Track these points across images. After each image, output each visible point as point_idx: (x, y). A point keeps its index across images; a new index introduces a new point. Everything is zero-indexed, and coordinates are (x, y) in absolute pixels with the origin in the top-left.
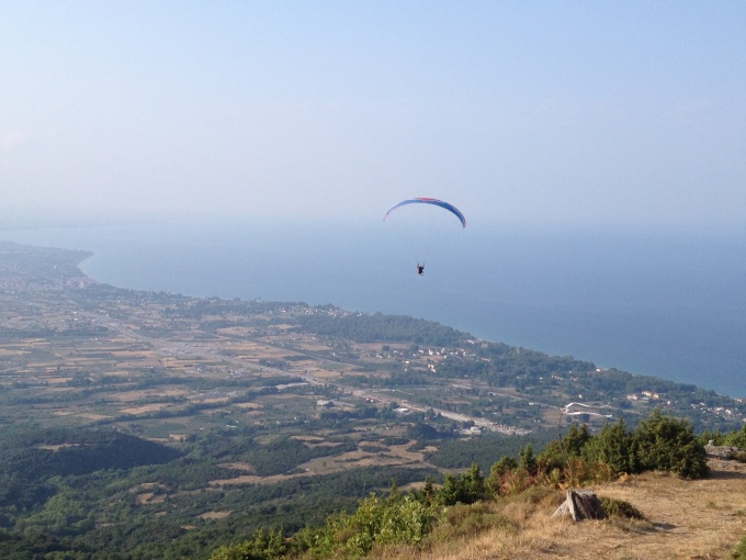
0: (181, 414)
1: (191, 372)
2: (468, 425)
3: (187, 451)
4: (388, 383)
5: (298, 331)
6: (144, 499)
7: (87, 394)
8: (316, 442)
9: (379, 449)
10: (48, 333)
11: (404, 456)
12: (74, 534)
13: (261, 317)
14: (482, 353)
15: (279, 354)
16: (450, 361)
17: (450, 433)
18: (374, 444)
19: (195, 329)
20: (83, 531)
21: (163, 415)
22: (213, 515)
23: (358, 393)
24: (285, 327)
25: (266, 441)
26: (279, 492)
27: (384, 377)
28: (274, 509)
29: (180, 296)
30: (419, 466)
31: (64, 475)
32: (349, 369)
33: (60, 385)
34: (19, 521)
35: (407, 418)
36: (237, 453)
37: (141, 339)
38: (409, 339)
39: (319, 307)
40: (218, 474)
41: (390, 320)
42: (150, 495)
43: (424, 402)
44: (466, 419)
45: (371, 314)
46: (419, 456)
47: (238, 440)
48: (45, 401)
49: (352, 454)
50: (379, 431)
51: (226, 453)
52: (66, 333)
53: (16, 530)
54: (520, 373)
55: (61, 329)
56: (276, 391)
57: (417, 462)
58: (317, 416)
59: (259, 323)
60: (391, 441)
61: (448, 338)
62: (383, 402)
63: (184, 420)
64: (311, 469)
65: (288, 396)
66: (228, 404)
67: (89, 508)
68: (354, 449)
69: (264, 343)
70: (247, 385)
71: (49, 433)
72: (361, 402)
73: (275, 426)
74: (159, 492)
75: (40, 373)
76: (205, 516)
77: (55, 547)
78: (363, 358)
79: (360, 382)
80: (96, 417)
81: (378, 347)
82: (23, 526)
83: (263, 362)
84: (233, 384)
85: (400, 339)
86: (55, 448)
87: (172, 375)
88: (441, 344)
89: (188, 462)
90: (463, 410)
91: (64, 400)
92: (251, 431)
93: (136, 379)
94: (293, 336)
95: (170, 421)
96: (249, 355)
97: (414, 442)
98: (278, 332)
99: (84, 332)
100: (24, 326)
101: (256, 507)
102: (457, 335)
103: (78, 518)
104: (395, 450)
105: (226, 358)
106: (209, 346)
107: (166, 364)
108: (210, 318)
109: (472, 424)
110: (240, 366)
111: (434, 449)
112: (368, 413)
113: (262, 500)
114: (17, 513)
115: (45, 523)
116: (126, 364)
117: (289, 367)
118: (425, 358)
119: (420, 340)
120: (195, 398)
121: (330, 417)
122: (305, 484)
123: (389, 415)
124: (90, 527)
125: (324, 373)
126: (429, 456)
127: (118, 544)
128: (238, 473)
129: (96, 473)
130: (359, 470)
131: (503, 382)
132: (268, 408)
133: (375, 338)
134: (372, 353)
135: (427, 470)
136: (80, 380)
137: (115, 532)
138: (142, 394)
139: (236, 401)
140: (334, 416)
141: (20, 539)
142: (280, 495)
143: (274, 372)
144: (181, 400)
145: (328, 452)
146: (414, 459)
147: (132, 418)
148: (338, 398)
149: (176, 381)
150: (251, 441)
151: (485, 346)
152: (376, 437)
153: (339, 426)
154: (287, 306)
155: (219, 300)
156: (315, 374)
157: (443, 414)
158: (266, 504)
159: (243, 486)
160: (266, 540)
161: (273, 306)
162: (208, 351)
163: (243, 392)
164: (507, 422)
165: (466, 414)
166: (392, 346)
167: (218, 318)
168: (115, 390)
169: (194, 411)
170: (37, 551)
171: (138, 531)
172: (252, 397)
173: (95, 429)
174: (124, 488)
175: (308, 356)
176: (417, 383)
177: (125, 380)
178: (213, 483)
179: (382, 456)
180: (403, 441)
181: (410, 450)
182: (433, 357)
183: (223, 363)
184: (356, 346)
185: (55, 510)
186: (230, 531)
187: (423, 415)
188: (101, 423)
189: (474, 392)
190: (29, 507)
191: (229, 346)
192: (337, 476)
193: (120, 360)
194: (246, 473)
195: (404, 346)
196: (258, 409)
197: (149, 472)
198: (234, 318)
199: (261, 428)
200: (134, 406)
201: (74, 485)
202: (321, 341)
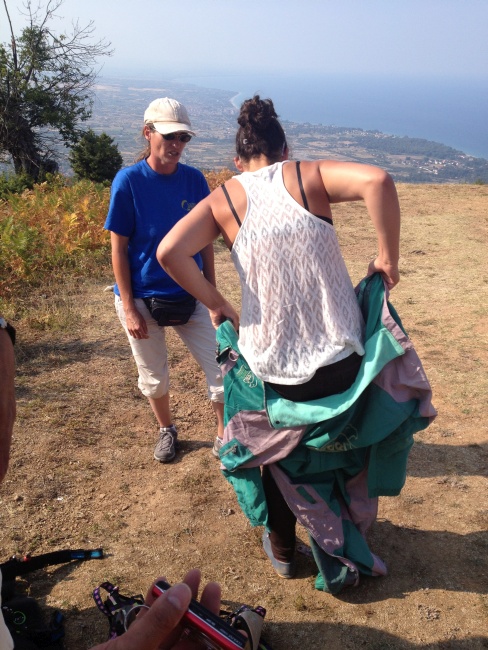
5: (355, 145)
10: (214, 140)
13: (333, 136)
14: (469, 164)
16: (447, 167)
24: (348, 143)
27: (405, 176)
38: (423, 153)
39: (370, 131)
41: (413, 141)
45: (402, 137)
52: (224, 141)
55: (221, 138)
59: (333, 140)
61: (448, 154)
75: (210, 162)
78: (393, 164)
81: (404, 157)
85: (417, 153)
88: (443, 157)
94: (352, 149)
98: (343, 146)
102: (455, 152)
108: (304, 136)
118: (432, 166)
119: (430, 155)
133: (402, 152)
134: (400, 161)
151: (471, 160)
154: (350, 130)
155: (310, 125)
161: (342, 130)
166: (412, 157)
167: (309, 136)
182: (437, 165)
184: (389, 156)
191: (314, 153)
195: (420, 158)
198: (318, 136)
202: (369, 153)
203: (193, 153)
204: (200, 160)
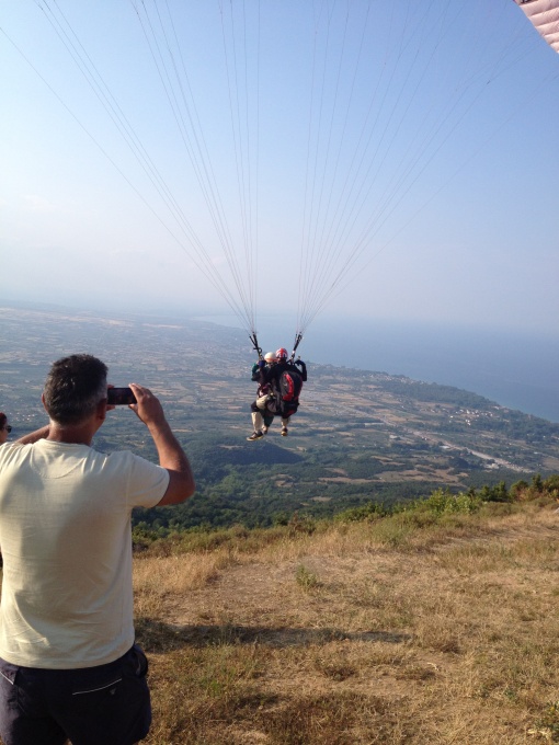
0: (304, 435)
1: (311, 409)
2: (490, 462)
3: (307, 458)
4: (437, 429)
5: (381, 390)
6: (279, 484)
8: (388, 461)
9: (429, 470)
10: (229, 379)
11: (444, 476)
12: (238, 500)
13: (357, 379)
14: (504, 416)
15: (367, 403)
16: (481, 419)
17: (478, 466)
18: (425, 467)
20: (243, 498)
22: (320, 499)
23: (417, 433)
24: (372, 387)
25: (356, 457)
26: (362, 489)
27: (435, 424)
28: (358, 500)
31: (234, 464)
32: (412, 418)
33: (235, 410)
34: (207, 489)
35: (449, 453)
36: (337, 462)
38: (454, 402)
39: (395, 376)
40: (324, 474)
41: (443, 388)
42: (283, 482)
43: (461, 444)
44: (490, 458)
45: (430, 383)
46: (455, 478)
47: (339, 454)
48: (226, 419)
49: (411, 472)
50: (429, 459)
51: (330, 462)
52: (240, 380)
53: (205, 494)
54: (529, 432)
56: (364, 427)
57: (454, 482)
58: (389, 445)
59: (356, 383)
60: (437, 466)
61: (481, 404)
62: (434, 441)
63: (306, 439)
64: (383, 478)
65: (371, 430)
66: (333, 431)
67: (247, 485)
68: (412, 468)
69: (358, 396)
70: (346, 421)
71: (227, 438)
72: (418, 439)
73: (361, 449)
74: (289, 481)
75: (223, 402)
76: (315, 499)
77: (226, 506)
78: (421, 411)
79: (418, 426)
81: (433, 405)
82: (209, 492)
83: (357, 408)
84: (337, 420)
85: (447, 401)
86: (230, 447)
88: (475, 407)
89: (307, 464)
90: (488, 452)
91: (236, 420)
92: (346, 450)
94: (377, 393)
95: (297, 438)
96: (348, 403)
97: (453, 469)
98: (368, 390)
100: (217, 373)
101: (347, 497)
102: (488, 402)
103: (240, 491)
104: (439, 472)
105: (335, 404)
106: (323, 395)
108: (326, 377)
109: (493, 462)
110: (342, 409)
111: (466, 475)
112: (423, 446)
113: (351, 493)
114: (206, 484)
115: (221, 492)
117: (373, 412)
118: (464, 415)
119: (461, 403)
120: (313, 426)
121: (397, 446)
122: (379, 487)
123: (437, 450)
124: (247, 497)
125: (395, 418)
126: (462, 479)
127: (263, 509)
128: (337, 475)
129: (253, 465)
130: (414, 482)
131: (517, 436)
132: (358, 437)
133: (431, 399)
134: (429, 408)
137: (261, 501)
139: (338, 430)
140: (400, 446)
141: (207, 499)
142: (362, 492)
143: (364, 414)
144: (305, 426)
145: (394, 468)
146: (451, 480)
147: (274, 434)
148: (404, 435)
150: (346, 456)
151: (506, 411)
152: (427, 463)
153: (403, 453)
154: (375, 374)
155: (332, 367)
156: (389, 418)
157: (474, 453)
158: (354, 496)
159: (339, 483)
161: (366, 373)
162: (323, 398)
163: (343, 425)
164: (517, 463)
165: (489, 454)
166: (443, 405)
167: (331, 378)
169: (312, 434)
170: (216, 507)
171: (275, 503)
172: (348, 428)
174: (268, 476)
175: (385, 406)
176: (457, 431)
178: (322, 479)
179: (430, 475)
180: (445, 467)
181: (449, 473)
182: (469, 415)
183: (332, 406)
184: (417, 403)
185: (228, 484)
187: (460, 452)
189: (496, 441)
190: (213, 481)
191: (336, 395)
192: (400, 484)
194: (342, 476)
195: (450, 406)
196: (352, 437)
197: (283, 468)
198: (341, 379)
199: (353, 448)
201: (240, 471)
202: (395, 398)
203: (206, 392)
204: (212, 399)
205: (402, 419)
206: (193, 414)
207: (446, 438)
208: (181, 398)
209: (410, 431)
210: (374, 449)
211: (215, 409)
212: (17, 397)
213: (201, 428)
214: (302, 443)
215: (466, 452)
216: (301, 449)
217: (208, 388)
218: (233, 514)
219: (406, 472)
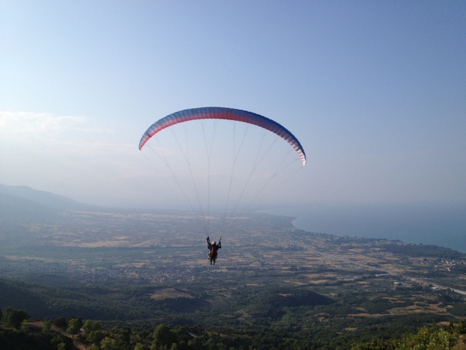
0: (334, 285)
1: (338, 267)
3: (338, 301)
4: (426, 276)
5: (384, 251)
6: (320, 319)
7: (296, 274)
8: (394, 300)
9: (424, 305)
10: (280, 249)
11: (436, 309)
12: (294, 331)
13: (366, 244)
15: (376, 261)
16: (457, 266)
17: (459, 299)
18: (421, 303)
19: (338, 249)
20: (297, 330)
21: (327, 284)
22: (350, 329)
23: (413, 279)
24: (378, 249)
25: (372, 298)
26: (378, 321)
27: (425, 272)
28: (376, 329)
29: (332, 235)
30: (444, 314)
31: (289, 306)
32: (408, 269)
33: (286, 270)
34: (272, 324)
35: (437, 292)
36: (359, 303)
37: (317, 252)
38: (436, 256)
39: (393, 241)
40: (351, 311)
41: (427, 247)
42: (323, 318)
43: (445, 285)
45: (418, 244)
46: (444, 310)
47: (359, 297)
48: (281, 276)
49: (411, 307)
50: (424, 297)
51: (354, 303)
52: (288, 249)
53: (272, 327)
55: (286, 247)
56: (375, 277)
57: (443, 312)
58: (394, 289)
59: (366, 247)
60: (430, 302)
61: (456, 256)
62: (426, 284)
63: (335, 287)
64: (393, 312)
65: (380, 279)
66: (354, 282)
67: (299, 321)
68: (412, 304)
69: (369, 256)
70: (361, 273)
71: (283, 289)
72: (414, 283)
73: (375, 292)
74: (326, 317)
75: (278, 264)
76: (346, 329)
77: (286, 336)
78: (414, 264)
79: (414, 275)
80: (300, 284)
81: (422, 259)
82: (274, 326)
83: (368, 264)
84: (356, 273)
85: (431, 256)
86: (285, 295)
87: (330, 268)
88: (452, 258)
89: (338, 305)
90: (465, 289)
91: (288, 276)
92: (365, 294)
93: (315, 269)
94: (381, 253)
95: (330, 287)
96: (362, 261)
97: (441, 303)
98: (375, 251)
99: (294, 249)
100: (272, 246)
101: (369, 327)
102: (460, 254)
103: (294, 325)
104: (432, 306)
105: (353, 262)
106: (345, 256)
107: (327, 263)
108: (345, 245)
110: (358, 266)
111: (452, 307)
112: (418, 288)
113: (370, 324)
114: (272, 320)
115: (282, 326)
116: (311, 263)
117: (380, 267)
118: (445, 265)
119: (442, 256)
120: (340, 278)
121: (400, 290)
122: (390, 319)
123: (428, 290)
124: (299, 329)
125: (397, 270)
126: (449, 310)
127: (311, 337)
128: (360, 312)
129: (301, 307)
130: (415, 314)
132: (371, 284)
133: (420, 255)
134: (419, 261)
135: (448, 316)
136: (293, 268)
137: (309, 332)
138: (317, 275)
139: (357, 280)
140: (402, 289)
141: (272, 331)
142: (379, 323)
143: (374, 268)
144: (334, 279)
145: (400, 305)
146: (441, 311)
147: (314, 285)
148: (404, 281)
149: (331, 271)
150: (365, 298)
152: (422, 300)
153: (404, 294)
154: (379, 240)
155: (348, 237)
156: (392, 270)
157: (455, 291)
158: (373, 326)
159: (362, 318)
160: (376, 342)
161: (372, 240)
162: (344, 258)
163: (360, 277)
166: (428, 259)
167: (348, 244)
168: (307, 273)
169: (340, 283)
170: (279, 337)
171: (319, 333)
172: (364, 279)
173: (300, 288)
174: (313, 314)
175: (389, 262)
176: (441, 276)
177: (311, 269)
178: (349, 315)
179: (426, 308)
180: (436, 303)
181: (439, 306)
182: (448, 264)
183: (351, 264)
184: (411, 259)
185: (286, 320)
186: (357, 337)
187: (445, 291)
188: (302, 286)
190: (276, 318)
191: (353, 257)
192: (405, 316)
193: (309, 261)
194: (363, 312)
195: (434, 259)
196: (367, 284)
197: (322, 308)
198: (355, 245)
199: (369, 293)
200: (315, 280)
201: (293, 311)
202: (395, 256)
203: (266, 258)
204: (271, 263)
205: (401, 270)
206: (260, 274)
207: (434, 282)
208: (251, 263)
209: (408, 278)
210: (384, 292)
211: (273, 269)
212: (154, 268)
213: (265, 283)
214: (333, 291)
215: (449, 290)
216: (333, 294)
217: (267, 256)
218: (291, 341)
219: (408, 308)
